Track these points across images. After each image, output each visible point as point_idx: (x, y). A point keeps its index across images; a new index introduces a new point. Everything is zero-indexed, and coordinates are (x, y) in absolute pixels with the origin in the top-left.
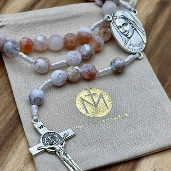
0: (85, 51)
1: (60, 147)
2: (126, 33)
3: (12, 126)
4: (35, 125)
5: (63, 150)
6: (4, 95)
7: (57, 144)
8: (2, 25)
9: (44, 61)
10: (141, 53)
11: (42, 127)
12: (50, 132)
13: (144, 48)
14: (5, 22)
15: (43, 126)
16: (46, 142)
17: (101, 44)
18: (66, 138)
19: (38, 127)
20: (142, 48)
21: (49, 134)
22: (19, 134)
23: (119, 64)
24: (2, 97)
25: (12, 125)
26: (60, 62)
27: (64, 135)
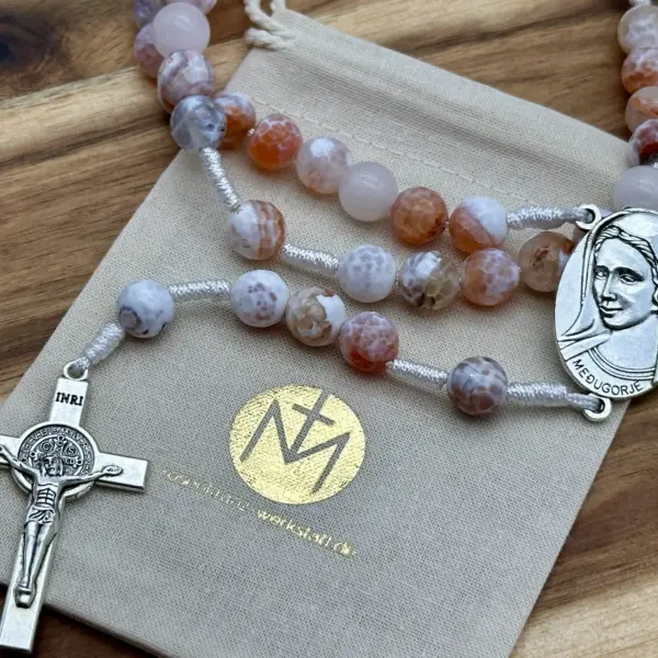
0: (413, 271)
1: (49, 489)
2: (611, 305)
3: (17, 343)
4: (61, 380)
5: (48, 501)
6: (87, 245)
7: (52, 475)
8: (268, 44)
9: (255, 220)
10: (607, 402)
11: (73, 401)
12: (78, 432)
13: (636, 393)
14: (285, 38)
15: (78, 401)
16: (35, 450)
17: (489, 286)
18: (104, 478)
19: (59, 394)
20: (630, 389)
21: (68, 434)
22: (9, 376)
23: (470, 380)
24: (76, 248)
25: (20, 339)
26: (311, 256)
27: (104, 468)
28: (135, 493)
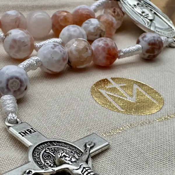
1: (84, 168)
4: (11, 128)
7: (75, 162)
11: (30, 132)
12: (51, 142)
15: (32, 131)
18: (91, 151)
19: (20, 133)
21: (49, 146)
23: (154, 37)
27: (85, 146)
28: (106, 150)
